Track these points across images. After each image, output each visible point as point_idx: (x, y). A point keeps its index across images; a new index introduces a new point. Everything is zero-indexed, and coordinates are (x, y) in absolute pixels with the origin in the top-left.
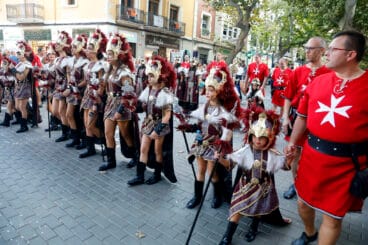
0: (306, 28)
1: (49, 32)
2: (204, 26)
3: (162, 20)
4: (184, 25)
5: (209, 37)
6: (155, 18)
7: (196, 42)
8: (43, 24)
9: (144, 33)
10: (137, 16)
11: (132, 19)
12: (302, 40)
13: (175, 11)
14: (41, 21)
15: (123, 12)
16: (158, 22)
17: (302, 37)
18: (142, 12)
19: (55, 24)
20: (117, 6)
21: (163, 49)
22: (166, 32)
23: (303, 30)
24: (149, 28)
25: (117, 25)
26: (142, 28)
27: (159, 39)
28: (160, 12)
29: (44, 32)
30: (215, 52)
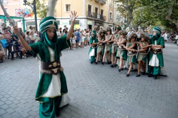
2: (110, 17)
5: (112, 21)
7: (108, 23)
9: (94, 21)
13: (102, 11)
15: (89, 14)
16: (98, 17)
17: (145, 19)
18: (94, 13)
20: (87, 12)
21: (99, 26)
22: (100, 20)
24: (96, 19)
25: (87, 18)
27: (98, 23)
28: (98, 13)
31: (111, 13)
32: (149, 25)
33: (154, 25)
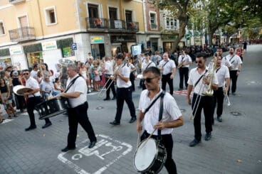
0: (229, 10)
1: (40, 45)
2: (152, 21)
3: (120, 23)
4: (137, 23)
5: (157, 29)
6: (116, 22)
7: (148, 34)
8: (35, 40)
9: (108, 35)
10: (102, 23)
11: (99, 26)
12: (227, 20)
13: (129, 14)
14: (33, 38)
15: (91, 22)
16: (118, 25)
17: (226, 17)
18: (105, 20)
19: (44, 39)
20: (86, 19)
21: (124, 44)
22: (124, 31)
23: (227, 13)
24: (112, 30)
25: (88, 32)
26: (107, 31)
27: (120, 37)
28: (119, 17)
29: (36, 45)
30: (162, 39)
31: (152, 15)
32: (237, 26)
33: (247, 26)
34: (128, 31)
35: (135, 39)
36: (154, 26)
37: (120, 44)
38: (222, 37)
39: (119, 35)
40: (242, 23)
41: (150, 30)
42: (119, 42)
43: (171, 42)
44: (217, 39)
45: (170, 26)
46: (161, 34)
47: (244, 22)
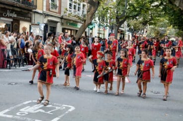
34: (23, 6)
35: (31, 18)
36: (54, 6)
37: (11, 20)
38: (127, 33)
39: (11, 8)
40: (150, 20)
41: (49, 10)
42: (10, 17)
43: (71, 30)
44: (121, 34)
45: (73, 10)
46: (62, 18)
47: (152, 19)
